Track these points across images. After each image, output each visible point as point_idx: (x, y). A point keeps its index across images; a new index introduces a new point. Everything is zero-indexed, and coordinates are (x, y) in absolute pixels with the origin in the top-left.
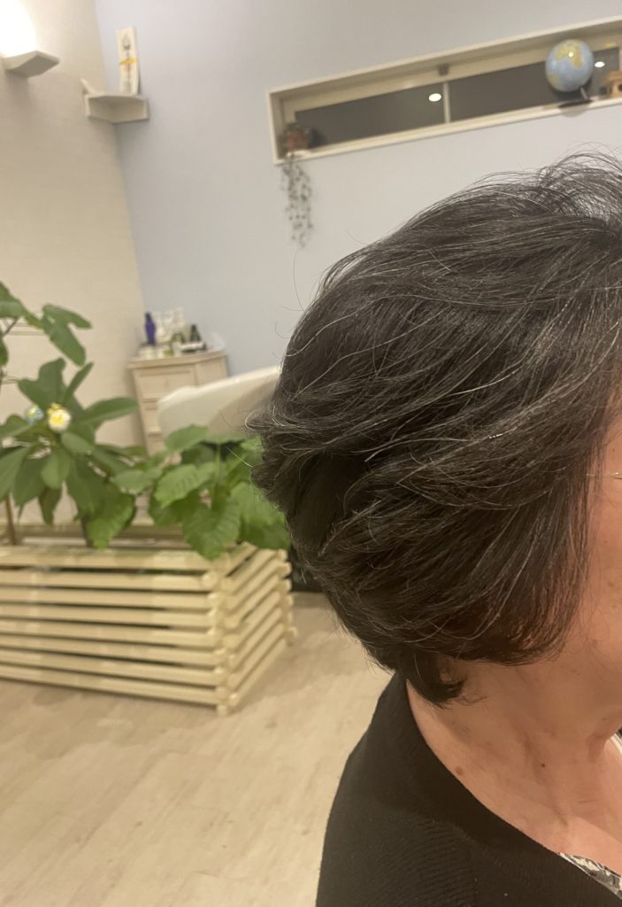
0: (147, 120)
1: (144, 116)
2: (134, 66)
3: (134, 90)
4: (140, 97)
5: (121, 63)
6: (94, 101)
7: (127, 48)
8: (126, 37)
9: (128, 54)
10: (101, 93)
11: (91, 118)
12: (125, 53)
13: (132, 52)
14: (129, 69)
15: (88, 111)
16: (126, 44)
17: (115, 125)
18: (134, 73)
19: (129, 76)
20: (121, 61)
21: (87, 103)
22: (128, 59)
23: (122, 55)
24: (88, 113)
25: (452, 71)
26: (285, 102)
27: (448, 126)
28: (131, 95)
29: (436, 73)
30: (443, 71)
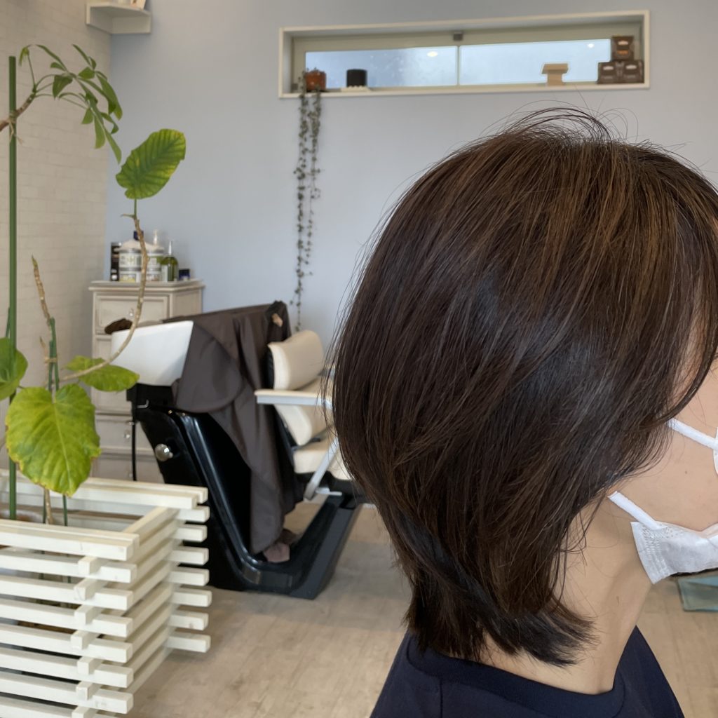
0: (148, 35)
1: (148, 30)
3: (141, 4)
4: (145, 12)
6: (94, 10)
10: (107, 4)
11: (88, 26)
15: (88, 19)
17: (111, 35)
21: (89, 11)
24: (88, 22)
25: (465, 37)
26: (296, 42)
27: (458, 87)
28: (137, 9)
29: (450, 38)
30: (458, 37)
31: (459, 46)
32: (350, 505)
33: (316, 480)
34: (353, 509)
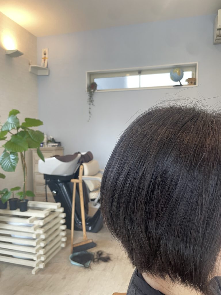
1: (47, 74)
2: (47, 60)
3: (46, 66)
4: (47, 68)
5: (43, 58)
6: (32, 67)
7: (45, 54)
8: (45, 51)
9: (45, 56)
10: (35, 66)
11: (31, 72)
13: (47, 56)
14: (45, 60)
15: (30, 70)
16: (45, 53)
17: (38, 76)
18: (46, 62)
19: (44, 62)
21: (30, 68)
22: (45, 58)
25: (142, 73)
26: (91, 75)
27: (140, 88)
28: (45, 68)
29: (137, 73)
30: (140, 72)
31: (140, 75)
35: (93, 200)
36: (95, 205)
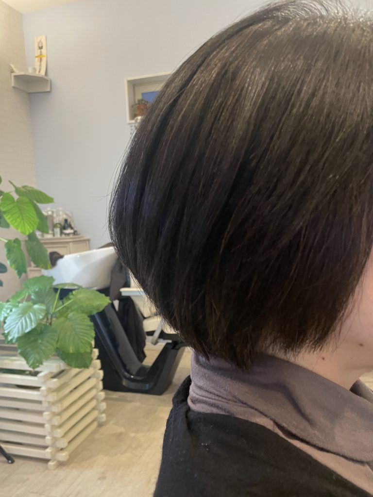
0: (49, 92)
1: (48, 89)
2: (44, 59)
3: (43, 73)
4: (46, 78)
5: (36, 57)
6: (16, 77)
7: (41, 48)
8: (40, 41)
9: (41, 52)
10: (22, 73)
11: (14, 87)
12: (39, 51)
13: (44, 51)
14: (41, 60)
16: (40, 46)
17: (29, 93)
18: (44, 63)
19: (40, 65)
20: (37, 55)
21: (13, 78)
22: (41, 55)
23: (37, 52)
24: (13, 85)
26: (136, 87)
28: (41, 76)
32: (177, 347)
33: (157, 335)
34: (178, 349)
35: (151, 333)
36: (156, 343)
